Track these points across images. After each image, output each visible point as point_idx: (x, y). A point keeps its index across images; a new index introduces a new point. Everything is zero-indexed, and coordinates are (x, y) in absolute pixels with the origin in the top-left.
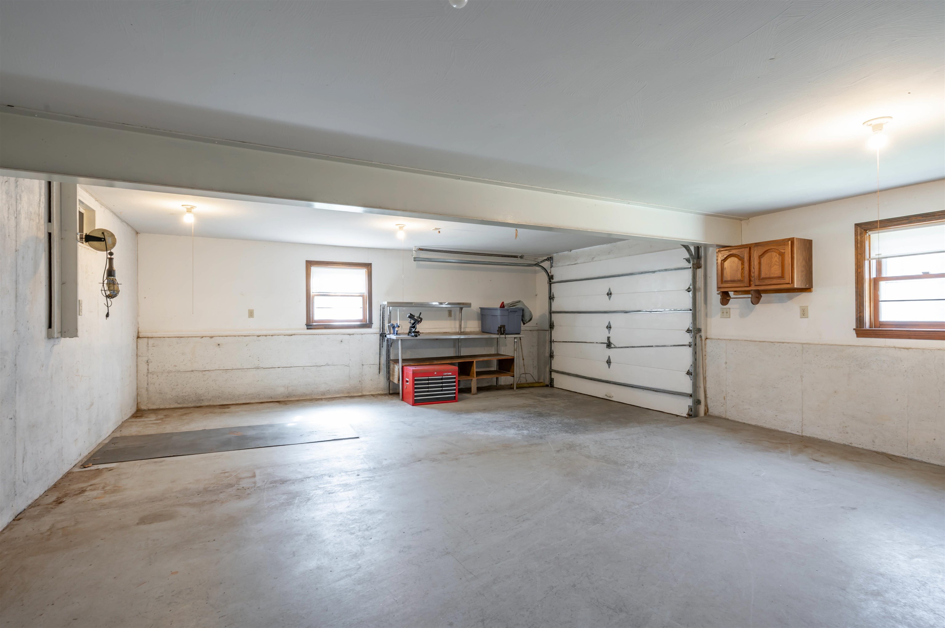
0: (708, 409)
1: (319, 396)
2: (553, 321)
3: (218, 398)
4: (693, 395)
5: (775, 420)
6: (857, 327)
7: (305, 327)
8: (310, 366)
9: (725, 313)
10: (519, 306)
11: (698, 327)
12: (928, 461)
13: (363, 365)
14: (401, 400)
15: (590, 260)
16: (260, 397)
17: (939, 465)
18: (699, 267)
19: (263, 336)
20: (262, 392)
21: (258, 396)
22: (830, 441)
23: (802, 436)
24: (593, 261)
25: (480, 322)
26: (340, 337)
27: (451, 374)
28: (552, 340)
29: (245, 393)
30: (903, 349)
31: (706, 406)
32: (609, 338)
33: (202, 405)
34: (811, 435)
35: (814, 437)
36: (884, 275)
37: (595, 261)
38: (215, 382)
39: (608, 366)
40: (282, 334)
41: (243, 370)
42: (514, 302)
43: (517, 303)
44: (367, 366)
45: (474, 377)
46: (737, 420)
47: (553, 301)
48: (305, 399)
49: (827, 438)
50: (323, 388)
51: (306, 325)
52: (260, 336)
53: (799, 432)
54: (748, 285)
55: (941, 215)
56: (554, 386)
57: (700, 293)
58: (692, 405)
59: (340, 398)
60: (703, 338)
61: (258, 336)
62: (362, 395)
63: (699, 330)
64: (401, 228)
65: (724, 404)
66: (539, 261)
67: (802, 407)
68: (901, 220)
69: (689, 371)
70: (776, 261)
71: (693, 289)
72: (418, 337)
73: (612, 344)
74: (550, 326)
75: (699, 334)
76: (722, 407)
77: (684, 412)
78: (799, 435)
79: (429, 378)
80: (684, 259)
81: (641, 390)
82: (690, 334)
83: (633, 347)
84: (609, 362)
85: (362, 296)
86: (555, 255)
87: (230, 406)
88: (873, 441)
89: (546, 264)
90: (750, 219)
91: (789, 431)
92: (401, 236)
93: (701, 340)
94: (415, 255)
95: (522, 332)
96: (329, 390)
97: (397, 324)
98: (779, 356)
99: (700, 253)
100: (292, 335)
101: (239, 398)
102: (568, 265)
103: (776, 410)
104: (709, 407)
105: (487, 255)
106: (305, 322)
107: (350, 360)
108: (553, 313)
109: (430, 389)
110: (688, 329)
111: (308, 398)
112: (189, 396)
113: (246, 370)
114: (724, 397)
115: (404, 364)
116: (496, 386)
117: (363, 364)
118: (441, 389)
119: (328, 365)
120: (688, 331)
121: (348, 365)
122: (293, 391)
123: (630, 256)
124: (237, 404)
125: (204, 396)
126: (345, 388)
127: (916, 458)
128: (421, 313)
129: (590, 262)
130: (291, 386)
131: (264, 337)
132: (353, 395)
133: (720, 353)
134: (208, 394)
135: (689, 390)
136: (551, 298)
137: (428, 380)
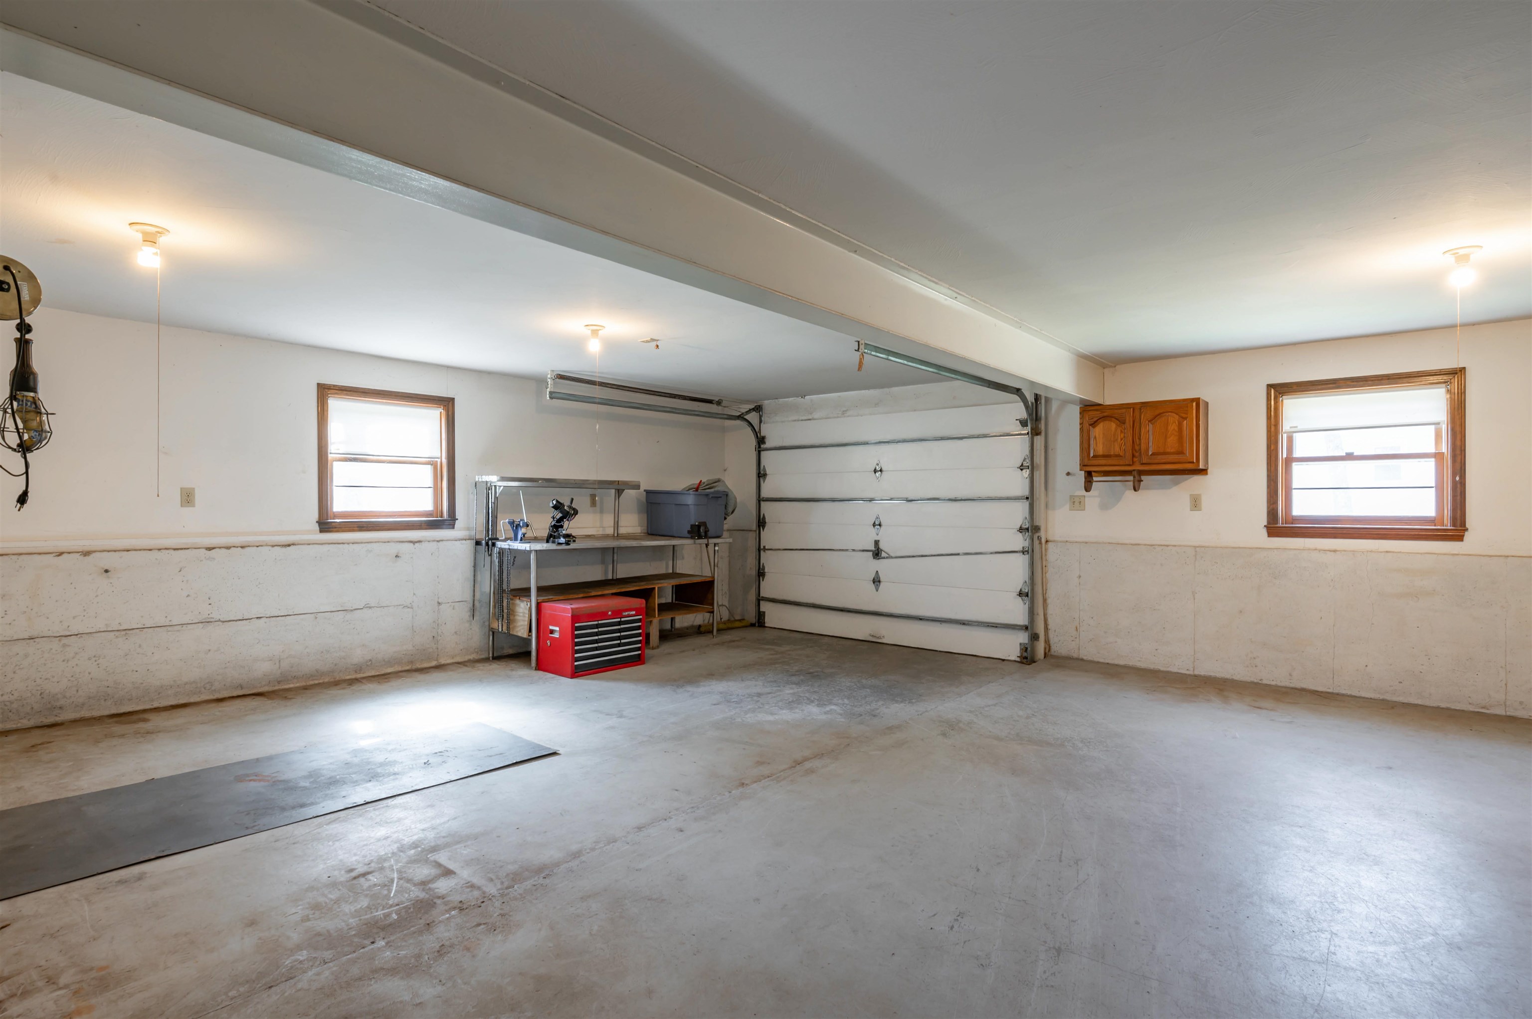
0: (1050, 647)
1: (349, 675)
2: (764, 515)
3: (105, 700)
4: (1029, 628)
5: (1154, 656)
6: (1269, 522)
7: (317, 527)
8: (331, 612)
9: (1077, 504)
10: (720, 488)
11: (1036, 523)
12: (1358, 694)
13: (439, 603)
14: (534, 668)
15: (838, 414)
16: (213, 688)
17: (1371, 698)
18: (1038, 434)
19: (220, 548)
20: (218, 675)
21: (208, 686)
22: (1233, 679)
23: (1195, 676)
24: (845, 417)
25: (645, 515)
26: (394, 549)
27: (634, 613)
28: (762, 547)
29: (174, 681)
30: (1328, 552)
31: (1047, 641)
32: (877, 543)
33: (58, 719)
34: (1206, 674)
35: (1211, 676)
36: (1297, 454)
37: (849, 416)
38: (96, 661)
39: (874, 587)
40: (264, 544)
41: (169, 628)
42: (711, 482)
43: (716, 482)
44: (449, 605)
45: (655, 617)
46: (1096, 660)
47: (764, 482)
48: (319, 684)
49: (1228, 676)
50: (358, 656)
51: (317, 522)
52: (214, 548)
53: (1190, 670)
54: (1131, 463)
55: (1375, 380)
56: (766, 625)
57: (1038, 472)
58: (1027, 642)
59: (397, 674)
60: (1043, 541)
61: (210, 549)
62: (438, 664)
63: (1036, 529)
64: (595, 333)
65: (1076, 638)
66: (744, 411)
67: (1194, 635)
68: (1327, 384)
69: (1021, 590)
70: (1174, 429)
71: (1029, 465)
72: (573, 546)
73: (883, 552)
74: (758, 522)
75: (1037, 535)
76: (1073, 642)
77: (1014, 654)
78: (1190, 675)
79: (600, 622)
80: (1016, 420)
81: (938, 624)
82: (1023, 535)
83: (922, 556)
84: (877, 581)
85: (433, 464)
86: (766, 403)
87: (146, 716)
88: (1290, 675)
89: (753, 417)
90: (1118, 367)
91: (1175, 670)
92: (594, 347)
93: (1040, 543)
94: (552, 386)
95: (725, 534)
96: (370, 660)
97: (523, 520)
98: (1162, 565)
99: (1039, 413)
100: (289, 545)
101: (159, 694)
102: (795, 421)
103: (1157, 642)
104: (1052, 642)
105: (667, 395)
106: (315, 516)
107: (414, 594)
108: (763, 501)
109: (600, 644)
110: (1021, 527)
111: (326, 680)
112: (20, 700)
113: (179, 628)
114: (1076, 628)
115: (541, 599)
116: (671, 631)
117: (440, 601)
118: (619, 642)
119: (368, 607)
120: (1021, 530)
121: (410, 606)
122: (292, 667)
123: (915, 410)
124: (155, 709)
125: (65, 697)
126: (404, 653)
127: (1344, 692)
128: (572, 500)
129: (840, 417)
130: (287, 658)
131: (224, 550)
132: (419, 667)
133: (1070, 563)
134: (77, 691)
135: (1021, 618)
136: (760, 475)
137: (597, 626)
